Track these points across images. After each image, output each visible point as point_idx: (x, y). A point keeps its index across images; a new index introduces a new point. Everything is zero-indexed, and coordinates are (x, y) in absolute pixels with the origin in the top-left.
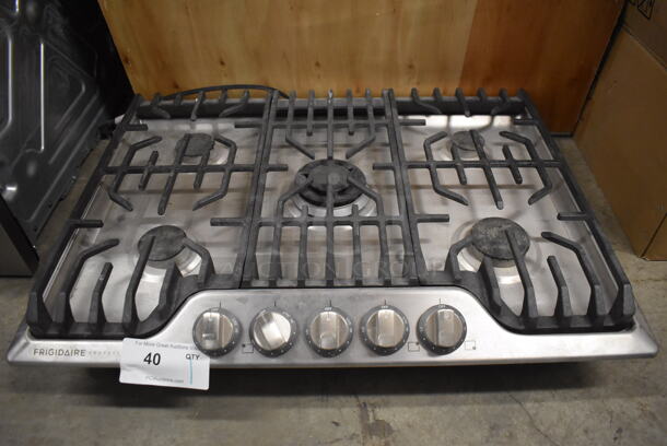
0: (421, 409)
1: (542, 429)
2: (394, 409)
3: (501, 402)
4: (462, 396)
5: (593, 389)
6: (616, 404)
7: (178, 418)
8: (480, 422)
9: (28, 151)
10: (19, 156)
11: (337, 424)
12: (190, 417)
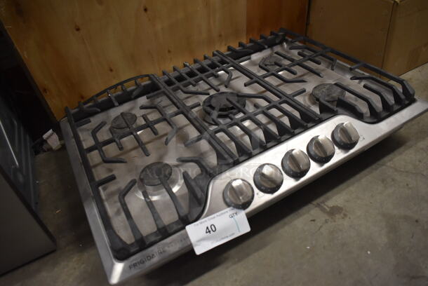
1: (402, 170)
2: (334, 198)
3: (376, 169)
5: (408, 144)
6: (421, 144)
7: (227, 268)
8: (376, 182)
11: (314, 220)
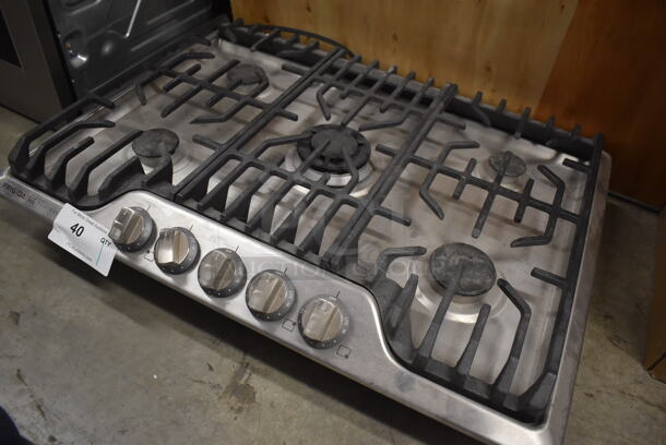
0: (295, 396)
3: (376, 433)
4: (342, 407)
7: (94, 295)
8: (341, 439)
9: (111, 32)
10: (100, 32)
11: (211, 368)
12: (103, 300)
